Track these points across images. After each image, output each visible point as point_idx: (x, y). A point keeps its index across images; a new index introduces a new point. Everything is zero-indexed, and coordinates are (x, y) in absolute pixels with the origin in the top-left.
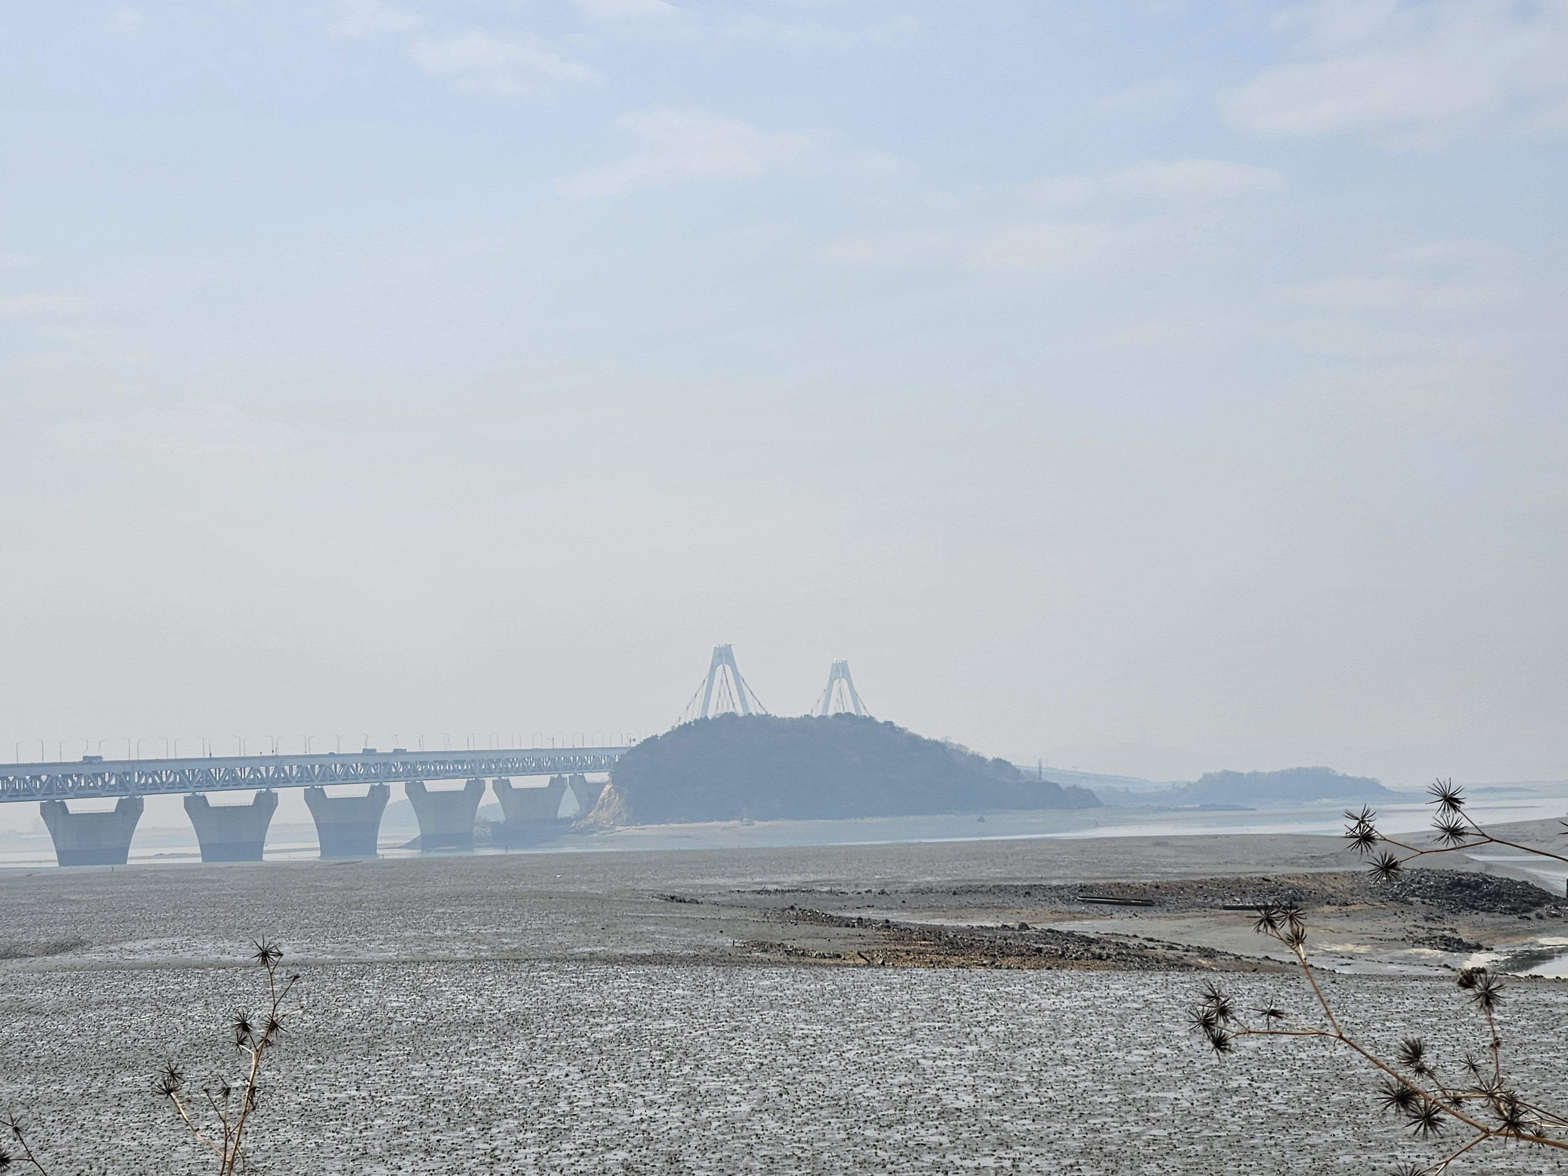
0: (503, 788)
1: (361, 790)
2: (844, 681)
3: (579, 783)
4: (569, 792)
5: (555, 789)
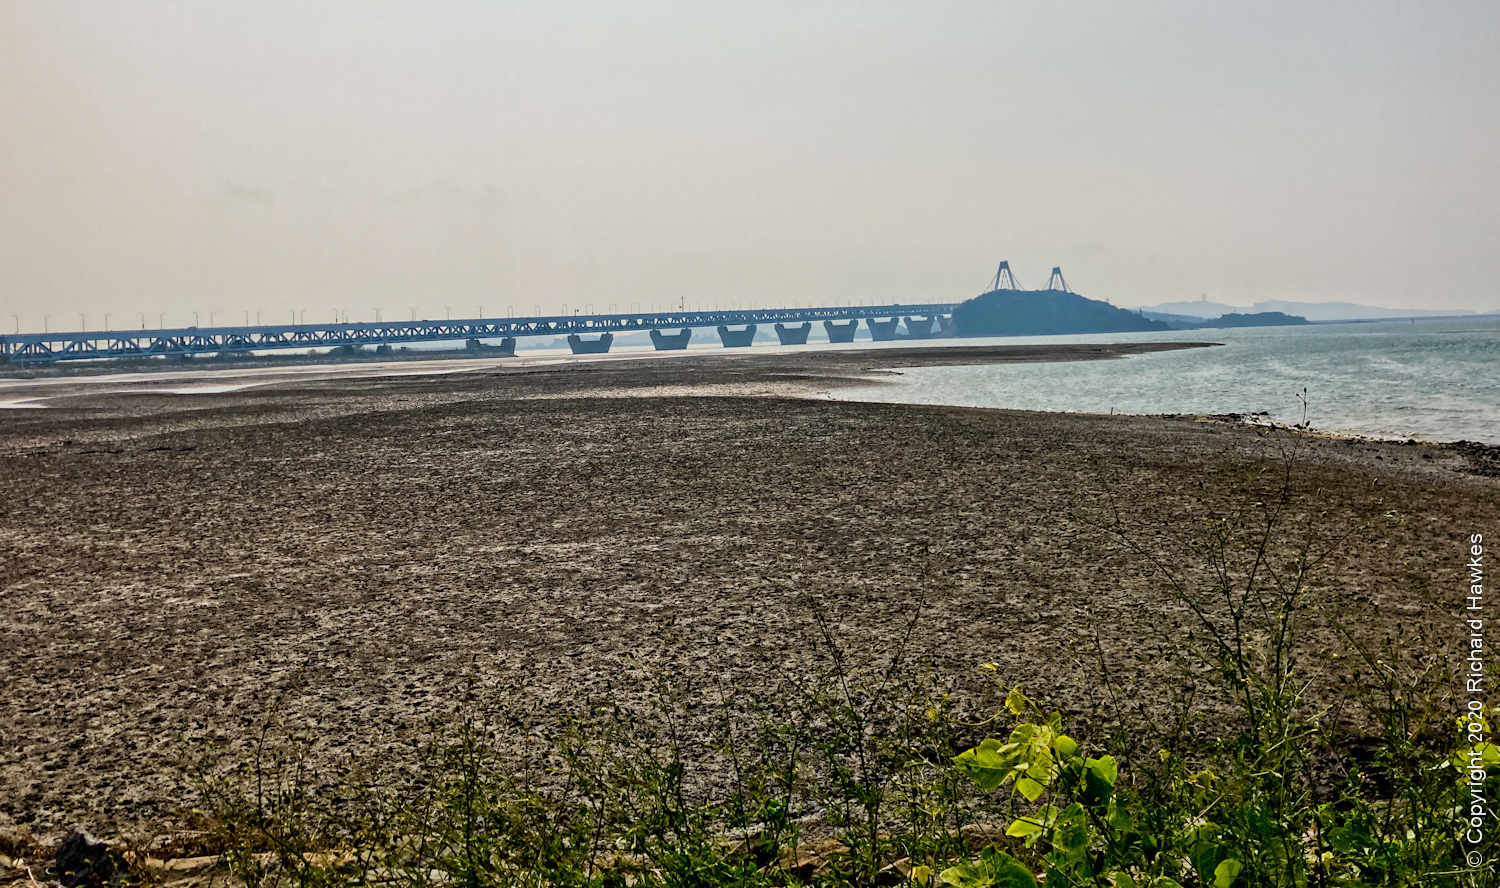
0: (907, 321)
1: (847, 322)
3: (941, 319)
4: (936, 322)
5: (930, 322)
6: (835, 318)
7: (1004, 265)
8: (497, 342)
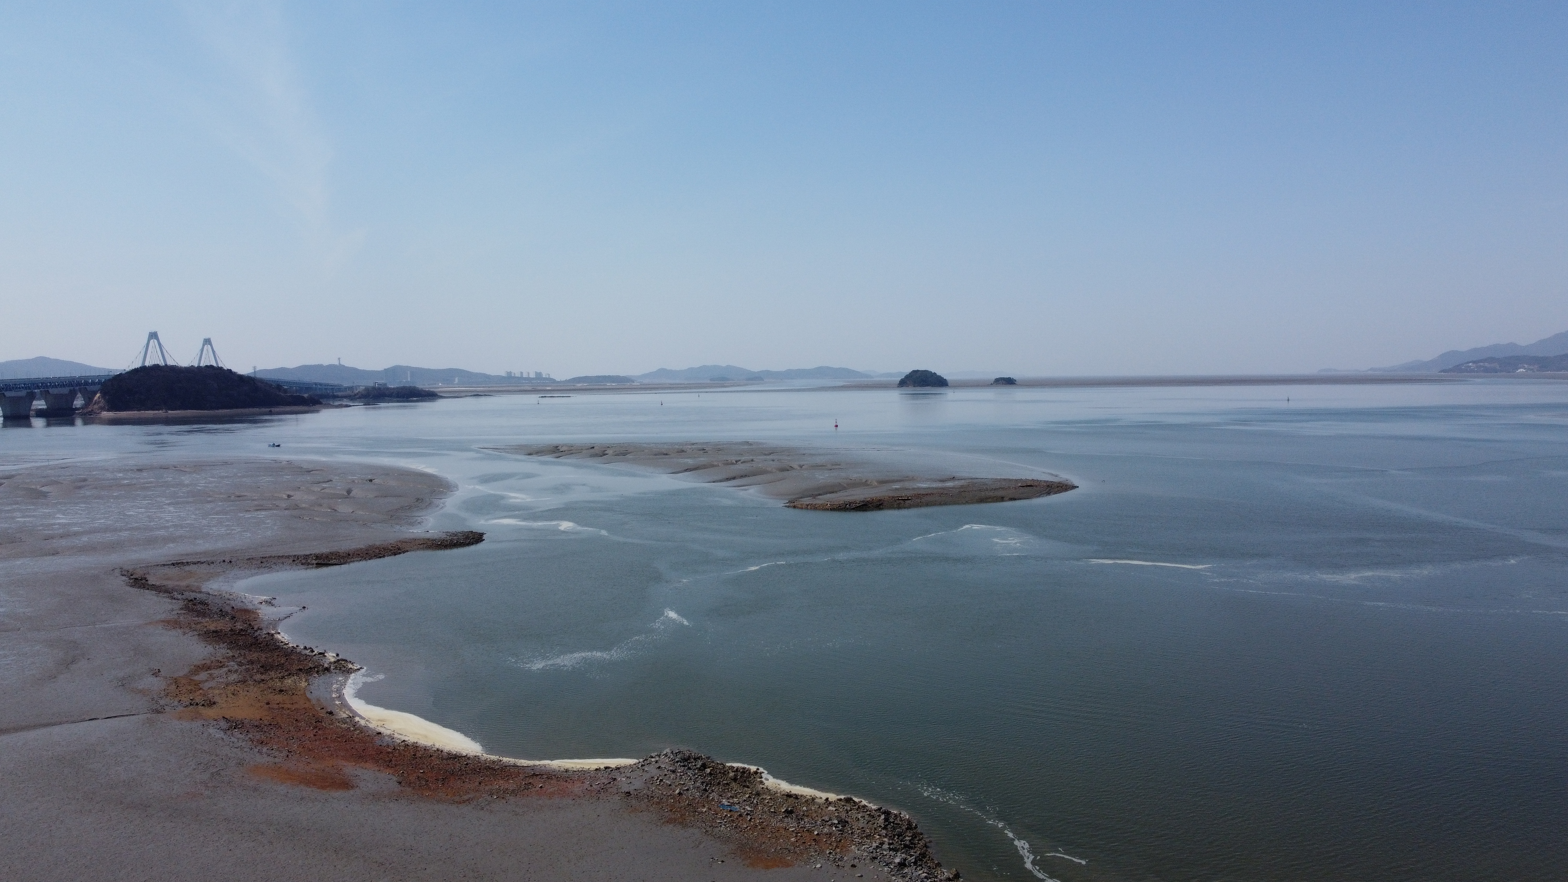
0: (45, 395)
2: (209, 346)
4: (79, 395)
5: (72, 395)
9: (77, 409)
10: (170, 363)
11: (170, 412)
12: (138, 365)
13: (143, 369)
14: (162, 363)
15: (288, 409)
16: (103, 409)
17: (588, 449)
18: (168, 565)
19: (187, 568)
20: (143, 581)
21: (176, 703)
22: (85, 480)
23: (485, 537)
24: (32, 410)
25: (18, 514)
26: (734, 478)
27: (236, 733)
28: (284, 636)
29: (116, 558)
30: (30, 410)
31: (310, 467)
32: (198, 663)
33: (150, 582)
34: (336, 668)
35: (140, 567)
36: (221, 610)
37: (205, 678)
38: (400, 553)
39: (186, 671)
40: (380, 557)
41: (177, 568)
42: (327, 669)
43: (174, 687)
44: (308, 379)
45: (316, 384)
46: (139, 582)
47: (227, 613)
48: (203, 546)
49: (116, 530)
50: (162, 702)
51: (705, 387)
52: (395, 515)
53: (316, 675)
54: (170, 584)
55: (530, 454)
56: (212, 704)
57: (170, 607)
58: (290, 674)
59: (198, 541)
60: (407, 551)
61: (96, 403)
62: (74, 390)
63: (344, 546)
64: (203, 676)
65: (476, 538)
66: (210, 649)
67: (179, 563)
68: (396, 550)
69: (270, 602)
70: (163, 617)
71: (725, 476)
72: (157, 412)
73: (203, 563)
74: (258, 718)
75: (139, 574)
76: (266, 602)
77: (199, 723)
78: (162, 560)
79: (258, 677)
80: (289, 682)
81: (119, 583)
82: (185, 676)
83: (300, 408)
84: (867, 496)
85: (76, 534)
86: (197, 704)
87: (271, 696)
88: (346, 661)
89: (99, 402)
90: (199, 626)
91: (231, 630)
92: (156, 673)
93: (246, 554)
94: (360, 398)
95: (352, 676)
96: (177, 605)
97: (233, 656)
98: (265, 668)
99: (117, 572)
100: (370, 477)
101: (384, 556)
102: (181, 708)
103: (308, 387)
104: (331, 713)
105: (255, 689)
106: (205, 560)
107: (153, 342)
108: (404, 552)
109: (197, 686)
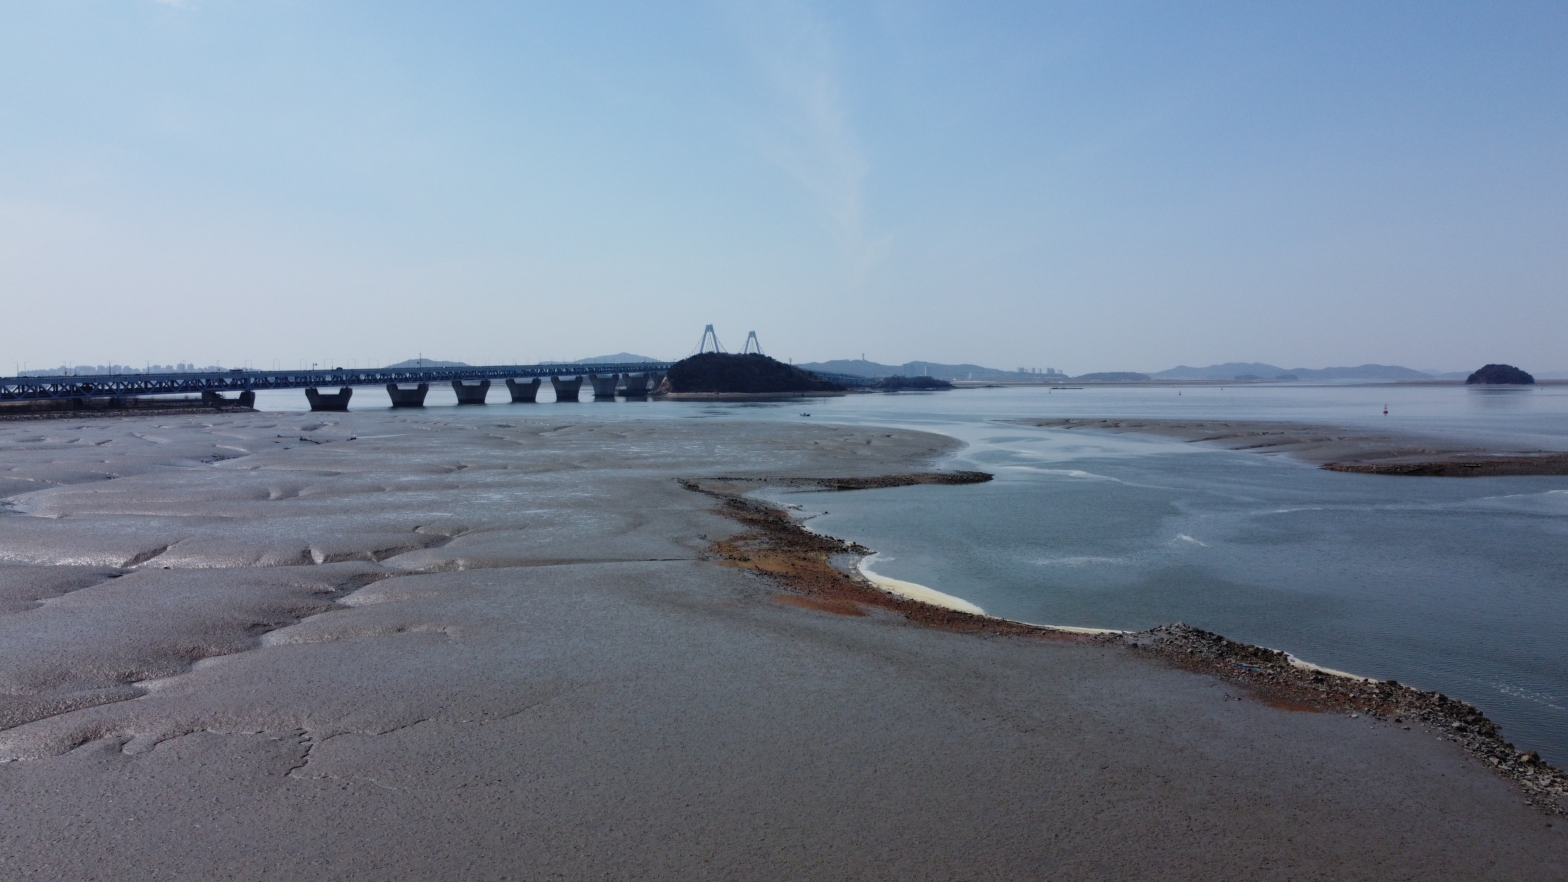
1: (573, 378)
2: (754, 338)
3: (655, 376)
4: (651, 378)
5: (646, 378)
6: (562, 374)
7: (709, 328)
8: (235, 395)
9: (649, 390)
10: (721, 351)
11: (720, 393)
12: (697, 352)
13: (701, 355)
14: (716, 352)
15: (819, 393)
16: (668, 390)
17: (1100, 422)
18: (715, 479)
19: (731, 482)
20: (696, 488)
21: (718, 556)
22: (654, 429)
23: (993, 477)
24: (616, 390)
25: (603, 446)
26: (1261, 446)
27: (766, 577)
28: (808, 528)
29: (676, 472)
30: (614, 390)
31: (835, 428)
32: (735, 535)
33: (700, 489)
34: (853, 550)
35: (693, 479)
36: (757, 508)
37: (742, 544)
38: (913, 484)
39: (727, 538)
40: (895, 486)
41: (722, 482)
42: (845, 550)
43: (717, 547)
44: (835, 371)
45: (842, 375)
46: (692, 487)
47: (762, 511)
48: (742, 468)
49: (675, 457)
50: (706, 554)
51: (1230, 383)
52: (909, 458)
53: (835, 553)
54: (716, 491)
55: (1039, 425)
56: (746, 560)
57: (715, 502)
58: (812, 550)
59: (740, 465)
60: (920, 483)
61: (665, 385)
62: (648, 374)
63: (863, 475)
64: (740, 543)
65: (987, 477)
66: (747, 528)
67: (724, 478)
68: (910, 481)
69: (798, 508)
70: (710, 507)
71: (1249, 445)
72: (710, 393)
73: (743, 479)
74: (785, 572)
75: (692, 483)
76: (794, 508)
77: (736, 569)
78: (711, 475)
79: (786, 548)
80: (811, 554)
81: (677, 487)
82: (727, 542)
83: (827, 393)
84: (1423, 461)
85: (645, 458)
86: (735, 559)
87: (796, 562)
88: (862, 547)
89: (666, 384)
90: (738, 515)
91: (764, 520)
92: (704, 538)
93: (779, 475)
94: (881, 387)
95: (867, 557)
96: (721, 502)
97: (766, 534)
98: (791, 544)
99: (675, 481)
100: (887, 434)
101: (898, 485)
102: (722, 560)
103: (835, 377)
104: (847, 576)
105: (783, 556)
106: (745, 477)
107: (709, 334)
108: (917, 483)
109: (736, 548)
